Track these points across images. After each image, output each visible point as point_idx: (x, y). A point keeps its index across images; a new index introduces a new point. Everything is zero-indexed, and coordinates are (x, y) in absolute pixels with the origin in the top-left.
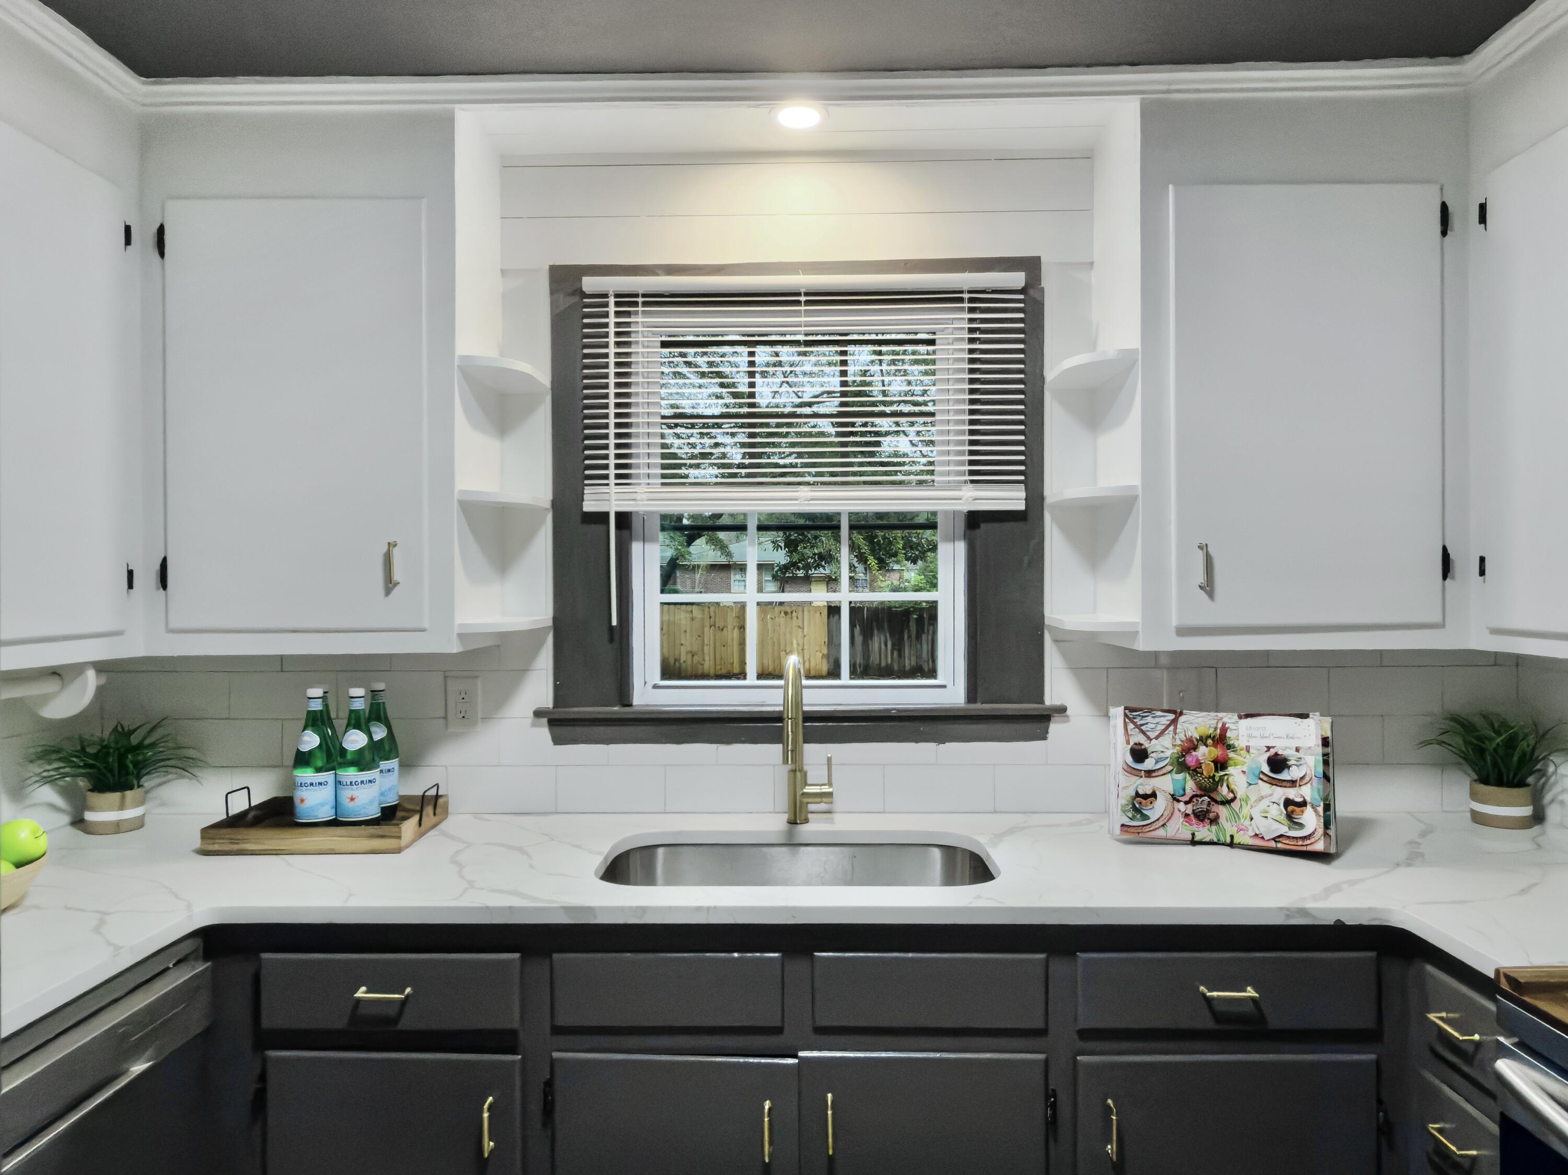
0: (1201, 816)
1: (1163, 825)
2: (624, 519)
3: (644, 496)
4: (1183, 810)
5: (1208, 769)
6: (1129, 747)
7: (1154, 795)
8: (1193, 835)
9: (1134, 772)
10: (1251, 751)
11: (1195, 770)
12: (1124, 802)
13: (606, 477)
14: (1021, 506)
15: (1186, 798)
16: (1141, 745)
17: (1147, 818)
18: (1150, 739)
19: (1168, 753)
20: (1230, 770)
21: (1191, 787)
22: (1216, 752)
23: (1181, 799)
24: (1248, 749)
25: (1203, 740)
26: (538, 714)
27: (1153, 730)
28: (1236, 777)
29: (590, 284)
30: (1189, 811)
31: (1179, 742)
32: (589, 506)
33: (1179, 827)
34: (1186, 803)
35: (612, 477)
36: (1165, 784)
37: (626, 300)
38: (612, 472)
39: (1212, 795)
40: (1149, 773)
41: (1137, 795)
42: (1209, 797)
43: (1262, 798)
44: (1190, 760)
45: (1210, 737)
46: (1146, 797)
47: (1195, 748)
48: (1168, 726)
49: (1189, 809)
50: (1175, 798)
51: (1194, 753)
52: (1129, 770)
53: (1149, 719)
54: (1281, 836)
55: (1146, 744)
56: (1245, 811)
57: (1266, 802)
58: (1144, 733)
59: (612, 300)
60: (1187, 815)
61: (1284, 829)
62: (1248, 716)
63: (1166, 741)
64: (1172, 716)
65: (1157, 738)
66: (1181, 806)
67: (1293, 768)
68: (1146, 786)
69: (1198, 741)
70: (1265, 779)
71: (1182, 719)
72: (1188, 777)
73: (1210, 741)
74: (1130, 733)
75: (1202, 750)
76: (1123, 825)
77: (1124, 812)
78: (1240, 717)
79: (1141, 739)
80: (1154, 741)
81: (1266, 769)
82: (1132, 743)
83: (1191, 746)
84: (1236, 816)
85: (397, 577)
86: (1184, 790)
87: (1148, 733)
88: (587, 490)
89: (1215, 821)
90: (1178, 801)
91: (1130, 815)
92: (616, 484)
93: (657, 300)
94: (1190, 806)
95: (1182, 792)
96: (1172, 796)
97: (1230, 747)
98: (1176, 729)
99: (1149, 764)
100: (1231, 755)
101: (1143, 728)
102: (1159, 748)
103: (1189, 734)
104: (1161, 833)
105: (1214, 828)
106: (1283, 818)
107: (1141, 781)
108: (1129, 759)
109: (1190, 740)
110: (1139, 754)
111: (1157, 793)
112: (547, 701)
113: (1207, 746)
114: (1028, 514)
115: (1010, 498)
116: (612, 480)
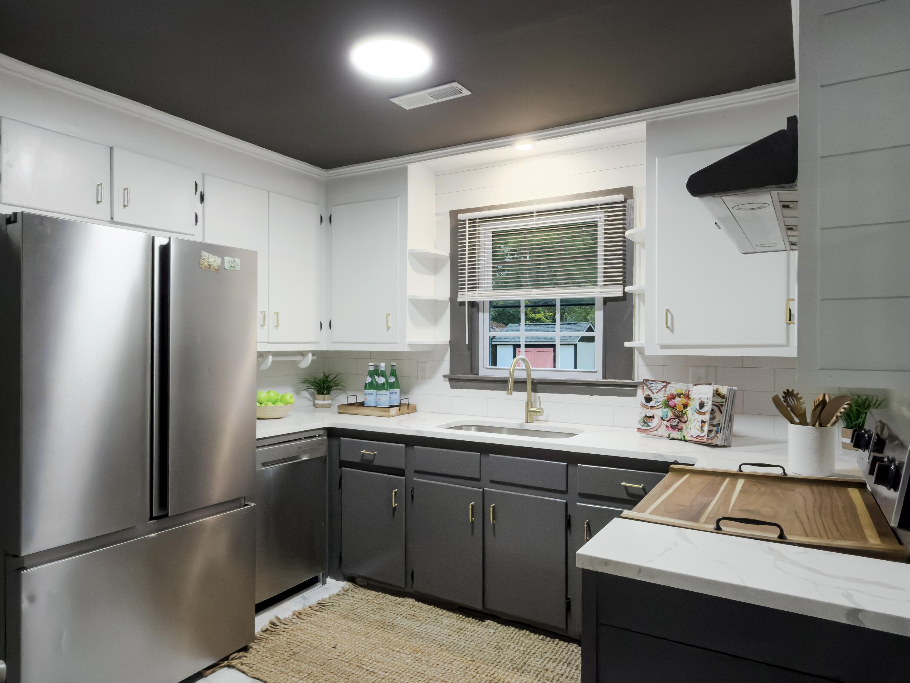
0: (673, 427)
1: (656, 430)
2: (473, 305)
3: (478, 295)
4: (666, 424)
5: (680, 407)
6: (644, 396)
7: (653, 417)
8: (669, 435)
9: (645, 406)
10: (695, 400)
11: (673, 408)
12: (640, 419)
13: (464, 288)
14: (620, 295)
15: (668, 419)
16: (649, 395)
17: (649, 426)
18: (653, 393)
19: (661, 400)
20: (689, 408)
21: (670, 415)
22: (684, 401)
23: (665, 419)
24: (694, 399)
25: (679, 395)
26: (444, 376)
27: (655, 389)
28: (689, 411)
29: (460, 217)
30: (669, 425)
31: (667, 395)
32: (460, 299)
33: (663, 431)
34: (667, 421)
35: (467, 288)
36: (658, 413)
37: (472, 221)
38: (466, 286)
39: (680, 419)
40: (652, 407)
41: (646, 416)
42: (679, 419)
43: (695, 420)
44: (671, 403)
45: (682, 394)
46: (650, 417)
47: (674, 398)
48: (663, 388)
49: (669, 424)
50: (662, 419)
51: (673, 400)
52: (643, 405)
53: (654, 385)
54: (698, 436)
55: (652, 395)
56: (689, 426)
57: (696, 421)
58: (651, 390)
59: (467, 222)
60: (667, 426)
61: (699, 433)
62: (696, 385)
63: (661, 394)
64: (665, 384)
65: (657, 393)
66: (665, 422)
67: (705, 407)
68: (650, 413)
69: (676, 395)
70: (697, 411)
71: (669, 385)
72: (669, 410)
73: (682, 396)
74: (645, 390)
75: (677, 399)
76: (638, 428)
77: (640, 423)
78: (694, 385)
79: (649, 393)
80: (655, 394)
81: (698, 407)
82: (645, 394)
83: (672, 397)
84: (687, 427)
85: (390, 325)
86: (667, 415)
87: (653, 391)
88: (459, 293)
89: (680, 430)
90: (664, 420)
91: (642, 424)
92: (468, 291)
93: (484, 220)
94: (669, 423)
95: (666, 417)
96: (661, 418)
97: (689, 398)
98: (666, 389)
99: (652, 404)
100: (689, 402)
101: (651, 388)
102: (657, 397)
103: (672, 392)
104: (655, 433)
105: (679, 433)
106: (700, 428)
107: (648, 410)
108: (644, 401)
109: (672, 395)
110: (648, 399)
111: (655, 416)
112: (448, 372)
113: (680, 397)
114: (626, 298)
115: (616, 292)
116: (467, 290)
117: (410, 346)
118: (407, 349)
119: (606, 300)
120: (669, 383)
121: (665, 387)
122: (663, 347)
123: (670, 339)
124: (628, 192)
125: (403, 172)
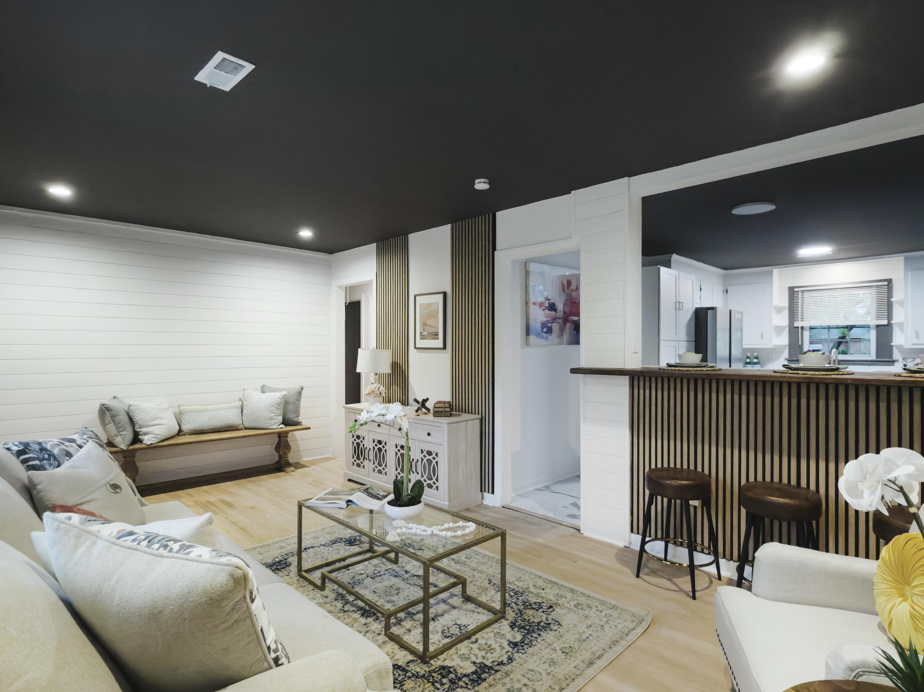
2: (802, 328)
3: (806, 323)
14: (886, 323)
26: (786, 359)
29: (796, 290)
32: (795, 325)
37: (803, 292)
38: (800, 320)
59: (800, 292)
85: (763, 337)
88: (795, 323)
93: (809, 291)
112: (787, 357)
114: (889, 325)
115: (885, 322)
116: (800, 321)
117: (774, 346)
118: (772, 347)
119: (877, 326)
120: (915, 359)
121: (914, 360)
122: (913, 345)
123: (916, 341)
124: (890, 281)
125: (771, 272)
